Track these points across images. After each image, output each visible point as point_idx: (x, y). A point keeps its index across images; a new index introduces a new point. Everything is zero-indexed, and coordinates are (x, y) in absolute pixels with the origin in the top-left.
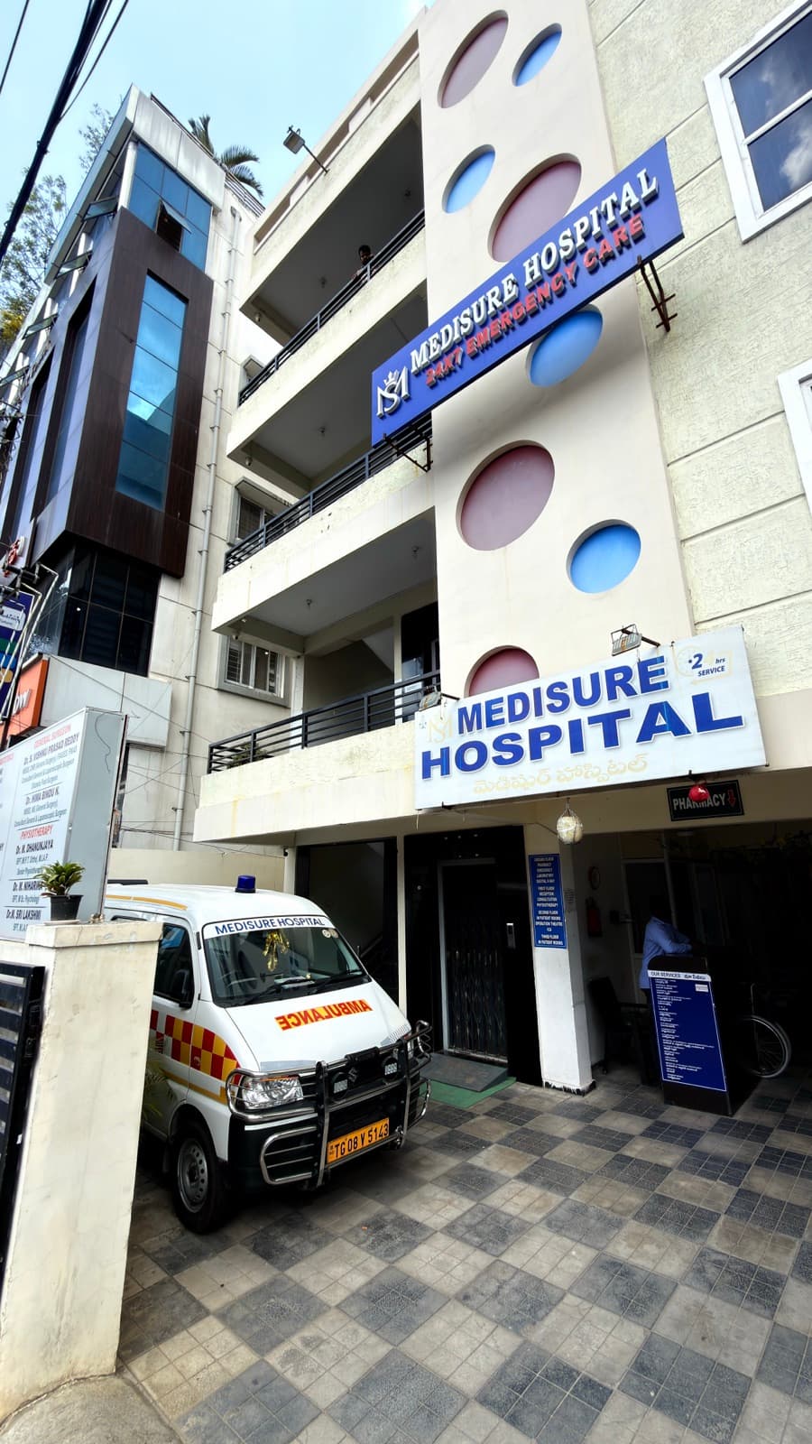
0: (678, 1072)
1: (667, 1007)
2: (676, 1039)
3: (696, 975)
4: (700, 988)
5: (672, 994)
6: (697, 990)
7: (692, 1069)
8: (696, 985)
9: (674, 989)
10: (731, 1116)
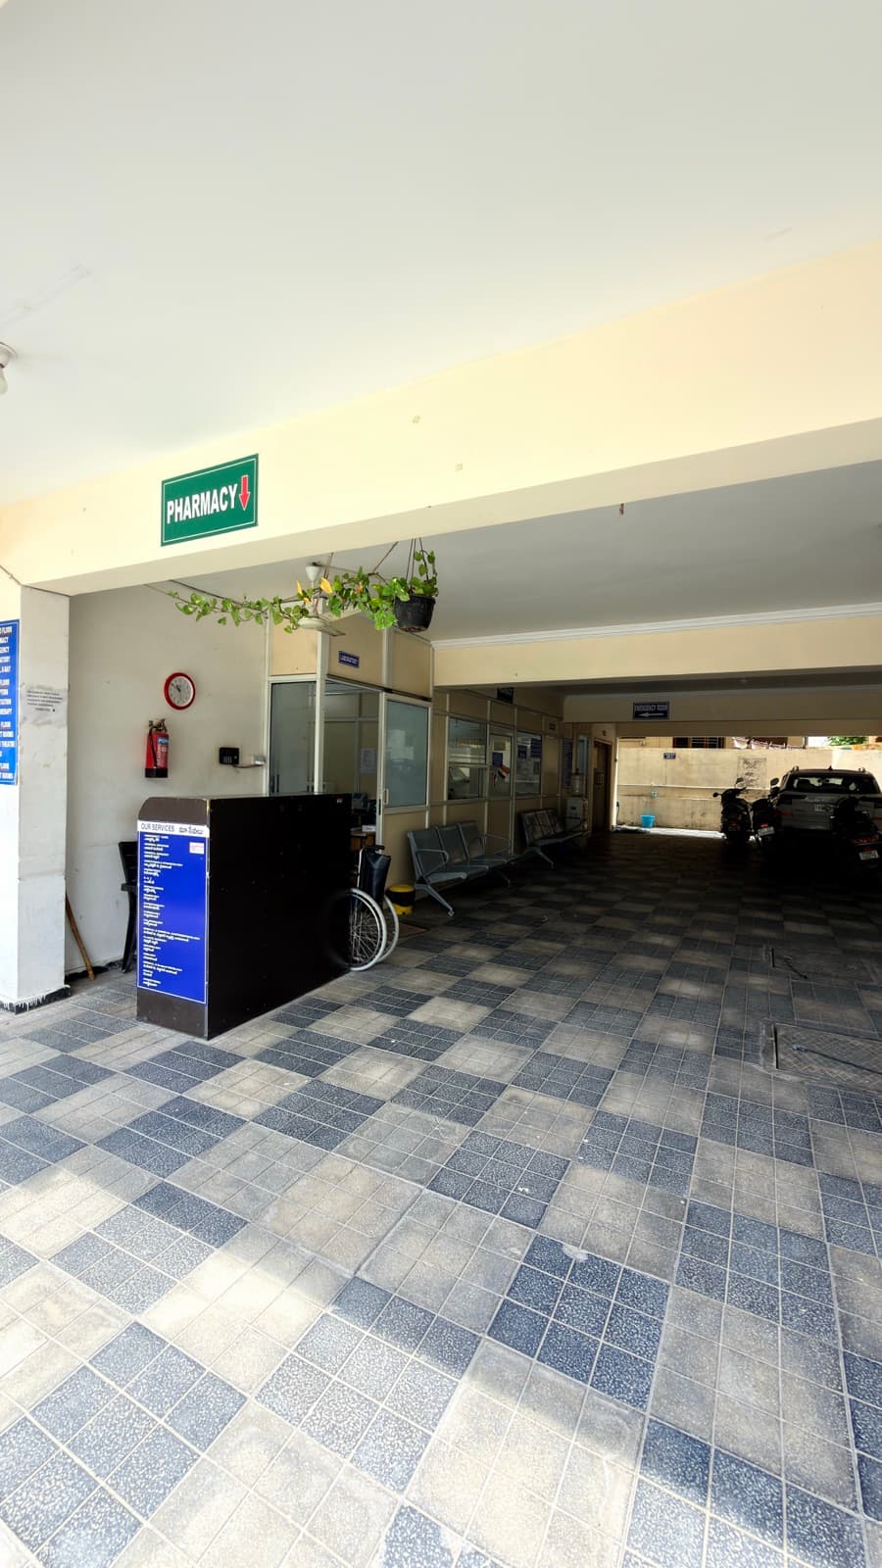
0: (156, 975)
1: (153, 878)
2: (159, 927)
3: (193, 827)
4: (197, 849)
5: (162, 859)
6: (192, 851)
7: (173, 971)
8: (192, 844)
9: (164, 851)
10: (209, 1038)
